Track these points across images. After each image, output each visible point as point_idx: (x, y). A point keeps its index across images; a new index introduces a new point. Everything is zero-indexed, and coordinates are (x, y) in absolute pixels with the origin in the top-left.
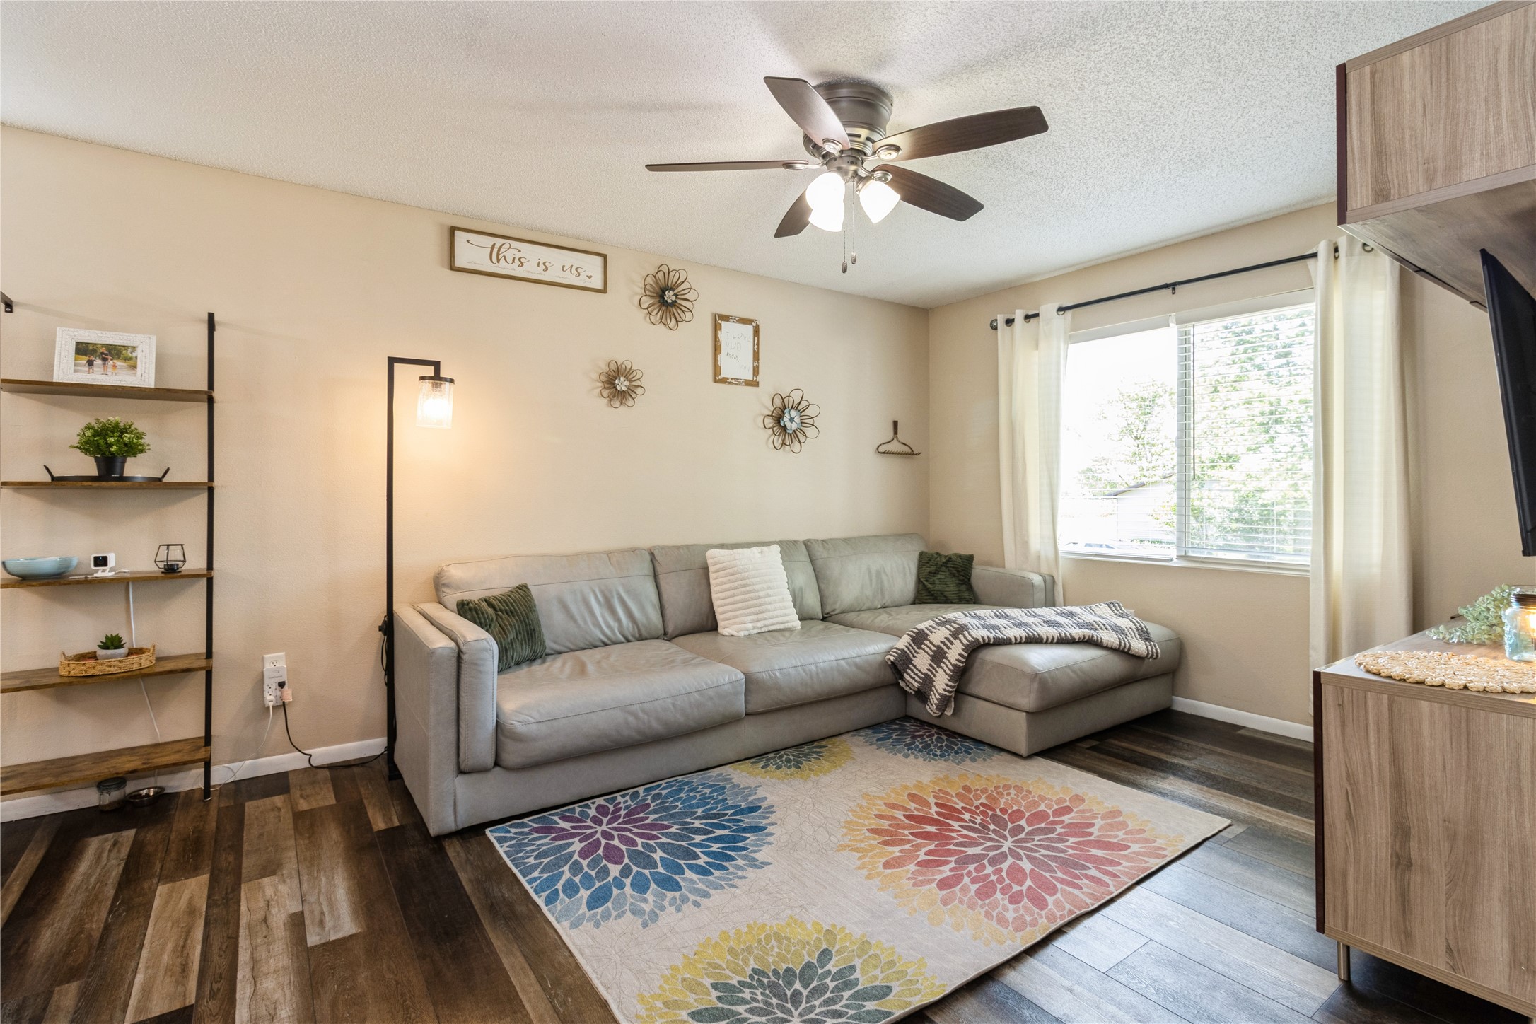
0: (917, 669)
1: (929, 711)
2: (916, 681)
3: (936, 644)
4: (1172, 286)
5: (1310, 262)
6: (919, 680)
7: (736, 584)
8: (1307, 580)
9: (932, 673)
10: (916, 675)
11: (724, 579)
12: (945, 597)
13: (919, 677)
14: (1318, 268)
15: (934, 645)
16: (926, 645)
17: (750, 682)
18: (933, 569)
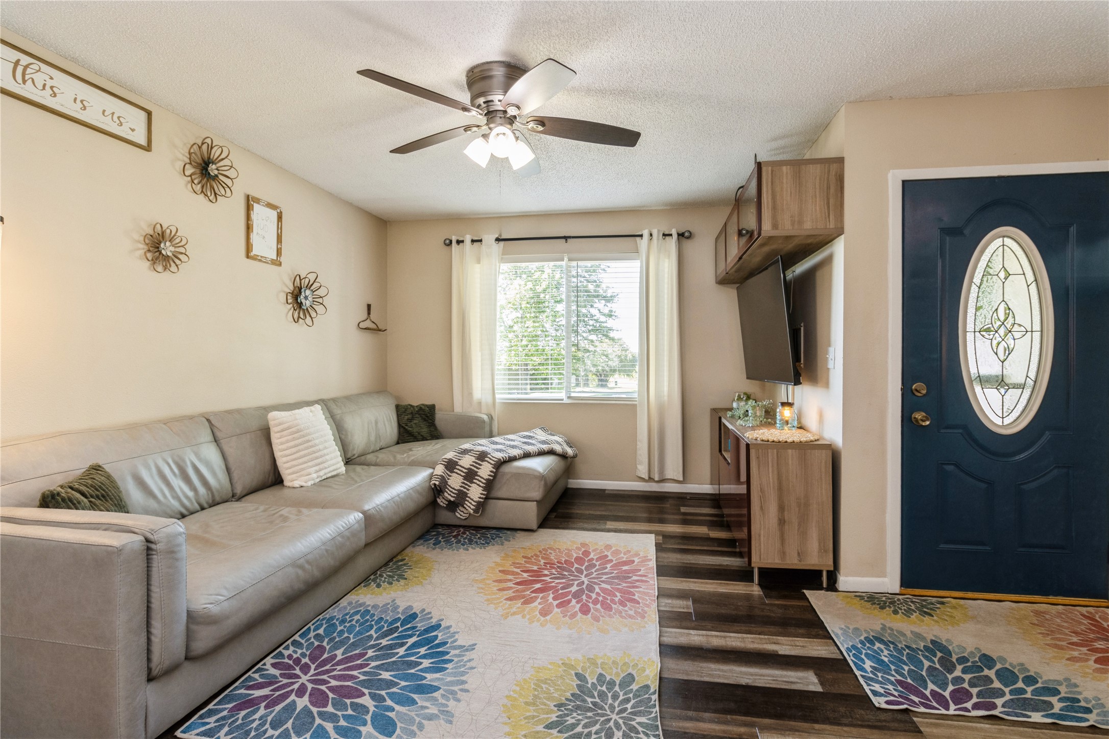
0: (451, 488)
1: (459, 516)
2: (452, 497)
3: (467, 467)
4: (566, 238)
5: (638, 239)
6: (454, 495)
7: (300, 441)
8: (635, 406)
9: (465, 488)
10: (451, 492)
11: (289, 437)
12: (422, 436)
13: (453, 493)
14: (643, 243)
15: (465, 469)
16: (458, 469)
17: (368, 518)
18: (410, 416)
